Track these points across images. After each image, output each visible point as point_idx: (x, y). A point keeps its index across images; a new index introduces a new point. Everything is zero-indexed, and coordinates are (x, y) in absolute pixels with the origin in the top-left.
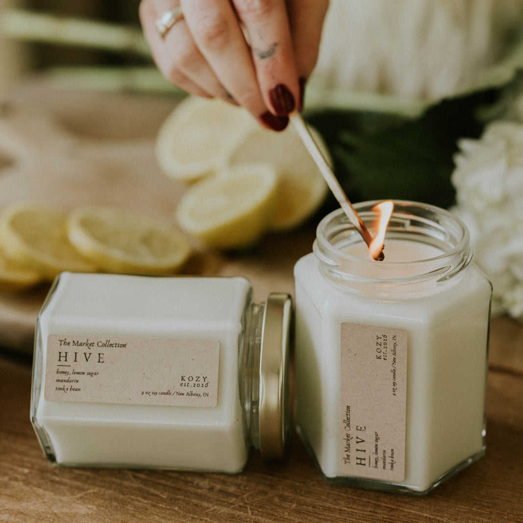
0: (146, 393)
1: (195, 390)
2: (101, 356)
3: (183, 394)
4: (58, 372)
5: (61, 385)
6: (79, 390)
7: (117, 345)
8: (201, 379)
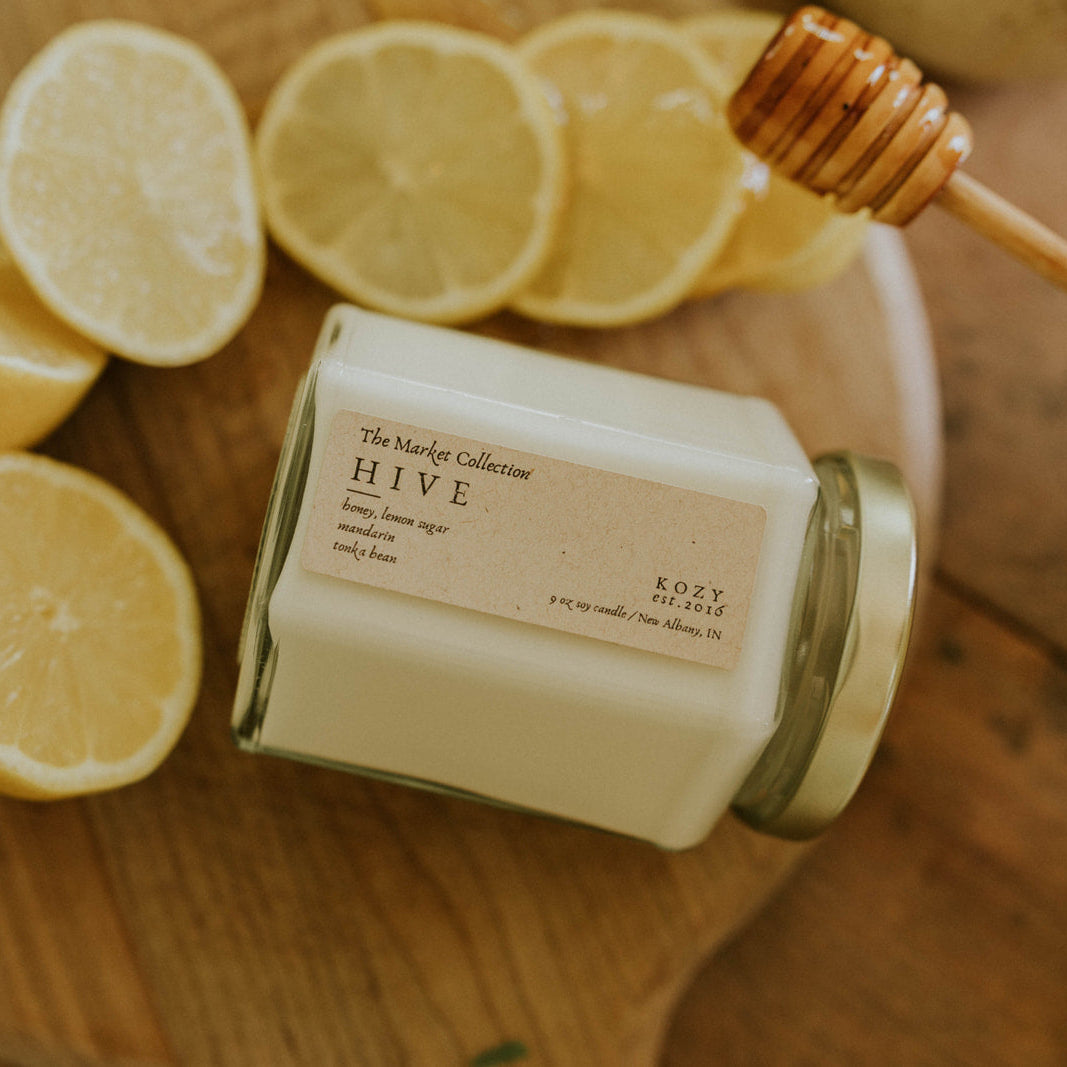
0: (562, 601)
1: (689, 618)
2: (462, 488)
3: (656, 623)
4: (345, 506)
5: (348, 539)
6: (393, 560)
7: (507, 470)
8: (708, 594)
